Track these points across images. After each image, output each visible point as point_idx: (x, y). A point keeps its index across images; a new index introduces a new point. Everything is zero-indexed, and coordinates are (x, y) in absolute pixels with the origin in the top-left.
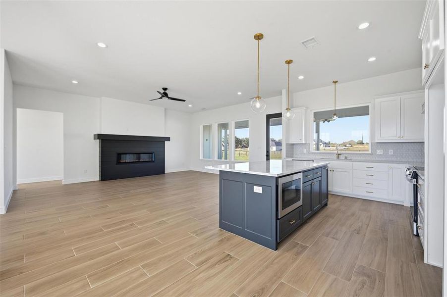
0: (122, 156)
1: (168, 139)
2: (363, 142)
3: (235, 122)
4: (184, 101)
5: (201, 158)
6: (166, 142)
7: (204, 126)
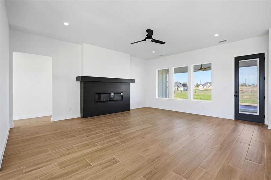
0: (102, 95)
1: (133, 81)
2: (246, 84)
3: (194, 66)
4: (163, 43)
5: (157, 97)
6: (131, 83)
7: (159, 71)
